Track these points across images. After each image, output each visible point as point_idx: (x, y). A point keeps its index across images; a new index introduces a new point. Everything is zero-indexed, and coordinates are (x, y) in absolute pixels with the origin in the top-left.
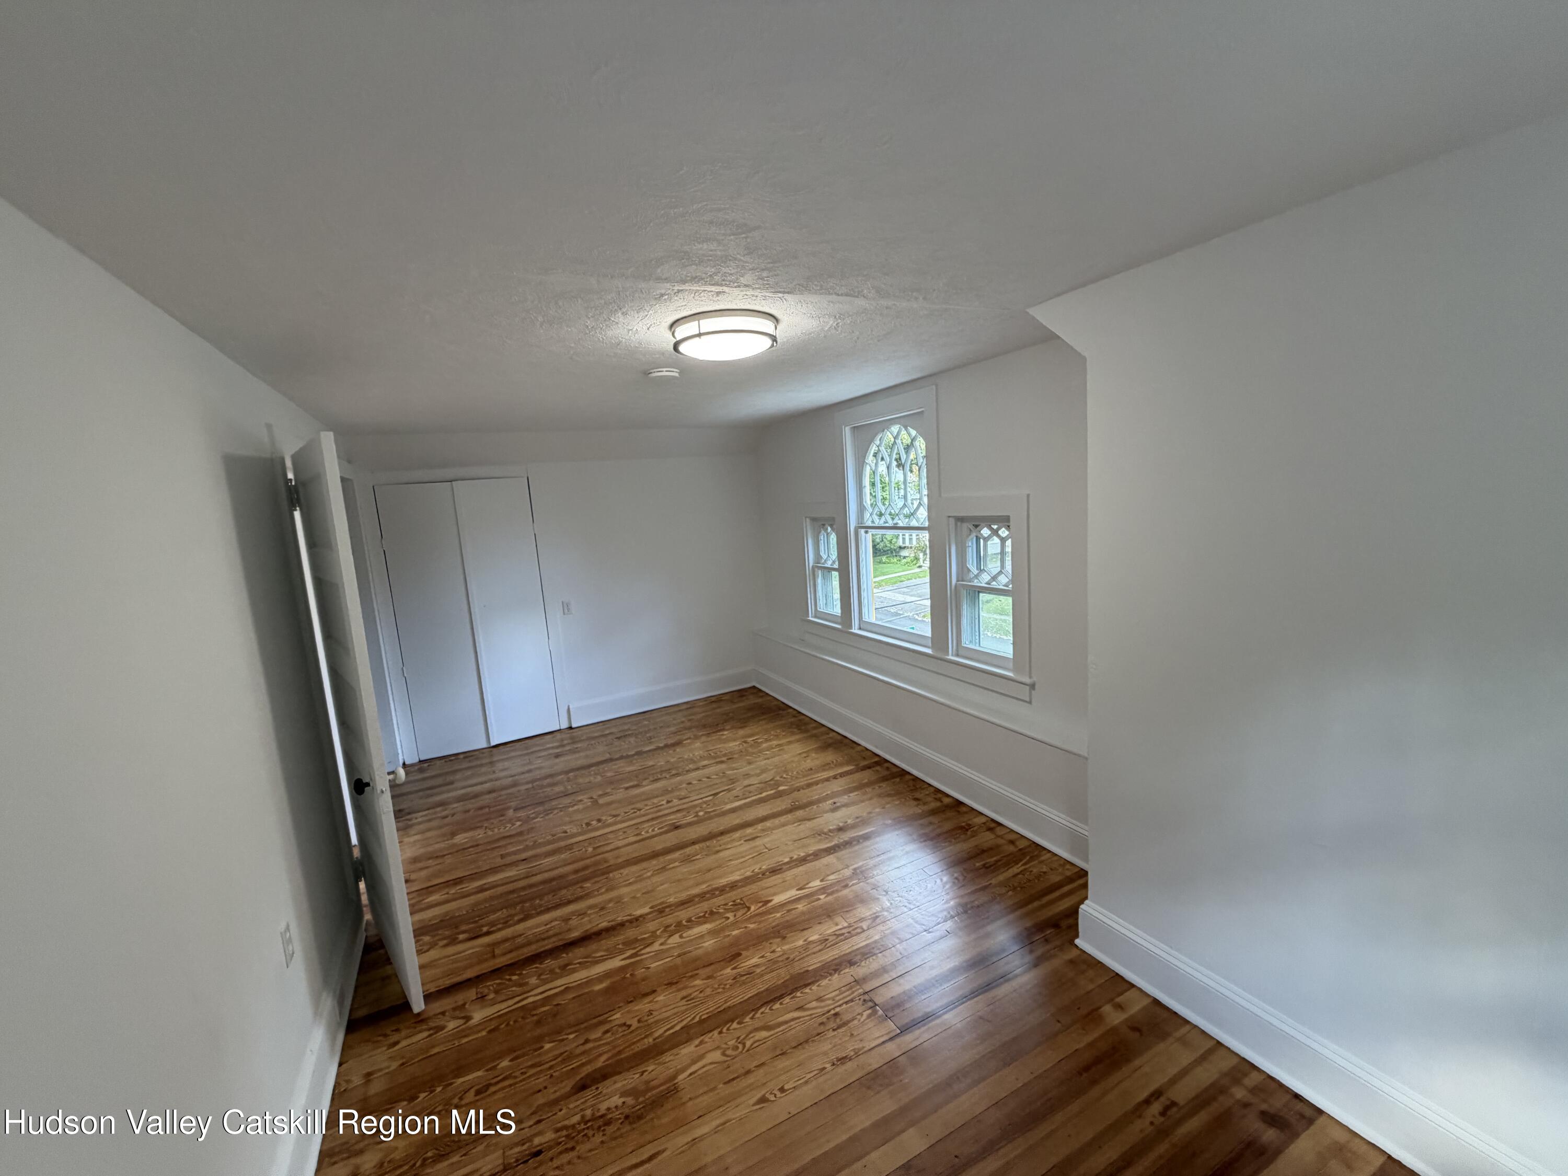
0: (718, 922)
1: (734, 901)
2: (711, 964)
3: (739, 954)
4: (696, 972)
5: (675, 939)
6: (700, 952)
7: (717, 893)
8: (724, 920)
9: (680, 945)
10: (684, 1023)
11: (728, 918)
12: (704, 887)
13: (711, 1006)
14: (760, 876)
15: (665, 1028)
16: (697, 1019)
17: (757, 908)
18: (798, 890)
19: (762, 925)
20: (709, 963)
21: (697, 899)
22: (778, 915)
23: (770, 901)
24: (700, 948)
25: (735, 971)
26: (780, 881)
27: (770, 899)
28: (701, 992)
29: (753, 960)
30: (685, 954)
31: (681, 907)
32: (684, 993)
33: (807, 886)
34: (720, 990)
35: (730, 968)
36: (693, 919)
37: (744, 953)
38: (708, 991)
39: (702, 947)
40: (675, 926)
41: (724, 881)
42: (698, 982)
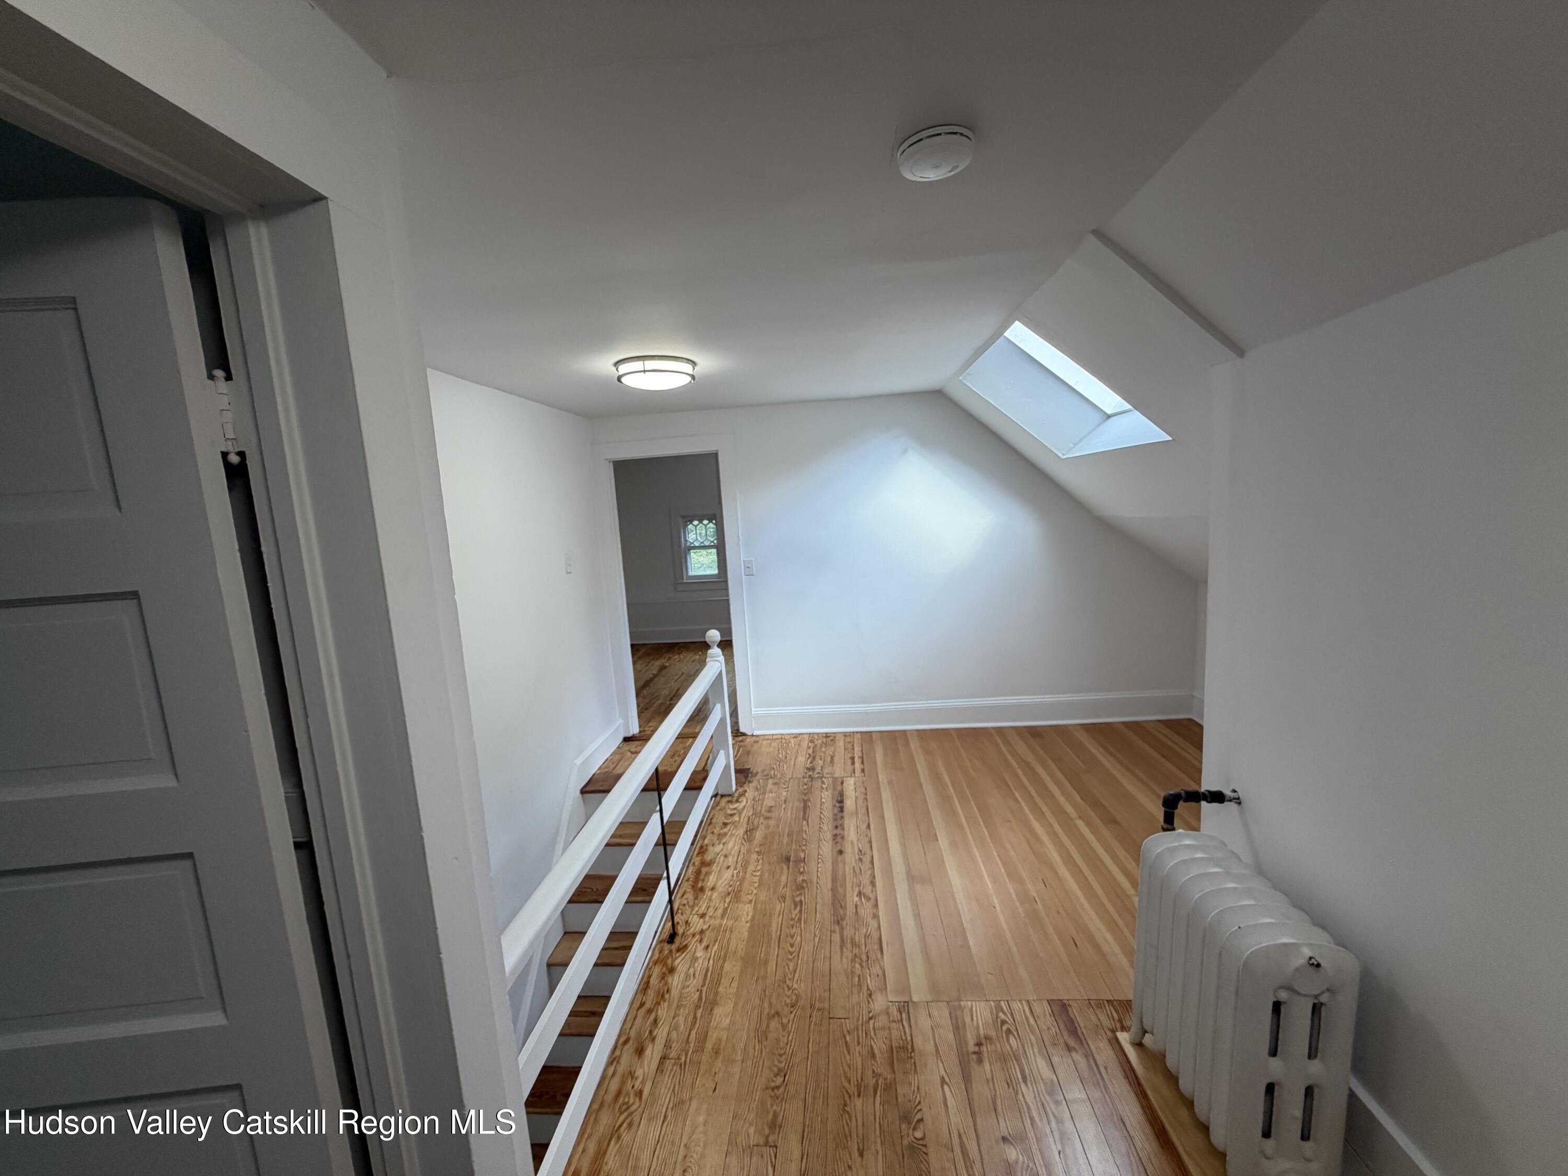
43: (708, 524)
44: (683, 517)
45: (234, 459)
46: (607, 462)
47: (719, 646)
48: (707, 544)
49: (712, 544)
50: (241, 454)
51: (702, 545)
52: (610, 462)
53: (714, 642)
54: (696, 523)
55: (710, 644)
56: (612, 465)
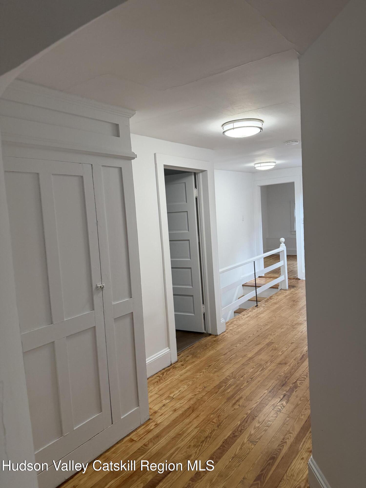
45: (196, 197)
46: (258, 186)
47: (284, 243)
50: (197, 197)
52: (259, 186)
53: (282, 242)
55: (281, 242)
56: (260, 187)
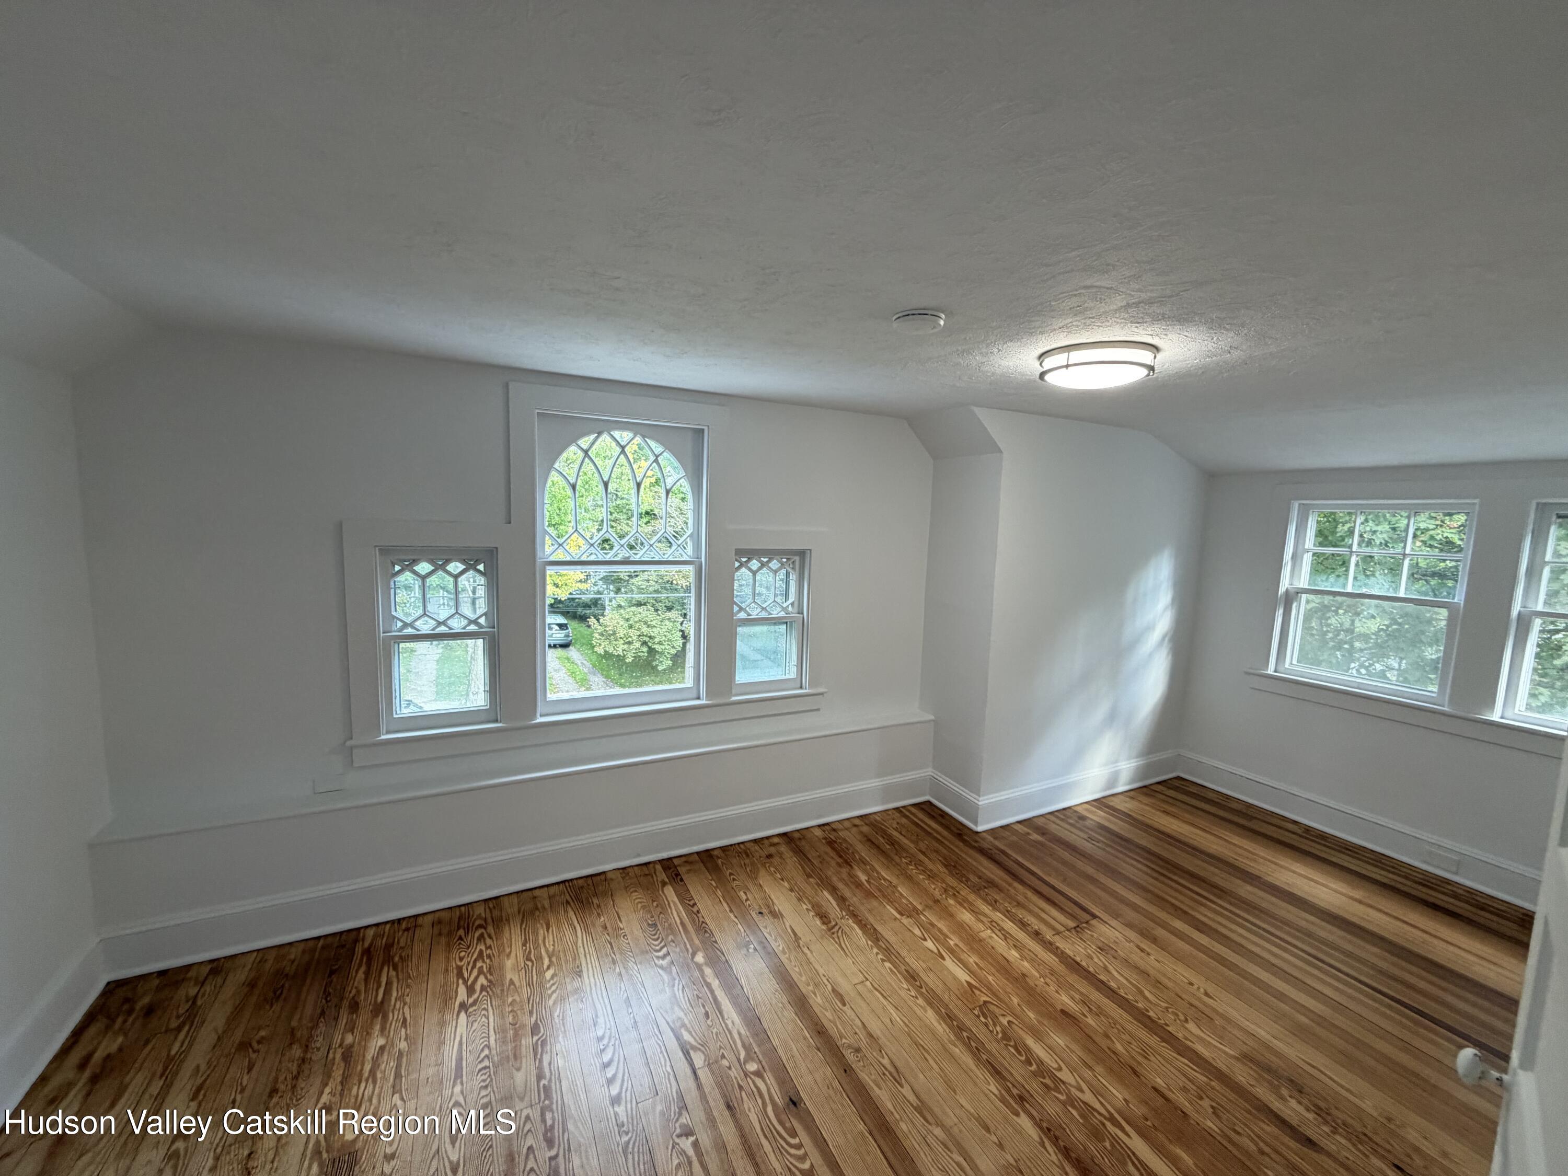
0: (1021, 1032)
1: (978, 1017)
2: (1089, 1036)
3: (1062, 1011)
4: (1107, 1050)
5: (1065, 1075)
6: (1074, 1047)
7: (965, 1034)
8: (1013, 1026)
9: (1072, 1070)
10: (1175, 1055)
11: (1009, 1022)
12: (958, 1051)
13: (1143, 1034)
14: (924, 990)
15: (1193, 1072)
16: (1164, 1044)
17: (982, 994)
18: (943, 959)
19: (1009, 990)
20: (1087, 1039)
21: (984, 1057)
22: (990, 978)
23: (967, 982)
24: (1067, 1047)
25: (1087, 1015)
26: (931, 975)
27: (965, 984)
28: (1130, 1043)
29: (1065, 1000)
30: (1085, 1064)
31: (1005, 1074)
32: (1140, 1059)
33: (936, 951)
34: (1118, 1026)
35: (1086, 1019)
36: (1023, 1058)
37: (1059, 1007)
38: (1126, 1037)
39: (1065, 1045)
40: (1044, 1078)
41: (941, 1028)
42: (1119, 1047)
43: (463, 572)
44: (385, 551)
48: (457, 625)
49: (473, 628)
51: (443, 629)
54: (424, 567)
